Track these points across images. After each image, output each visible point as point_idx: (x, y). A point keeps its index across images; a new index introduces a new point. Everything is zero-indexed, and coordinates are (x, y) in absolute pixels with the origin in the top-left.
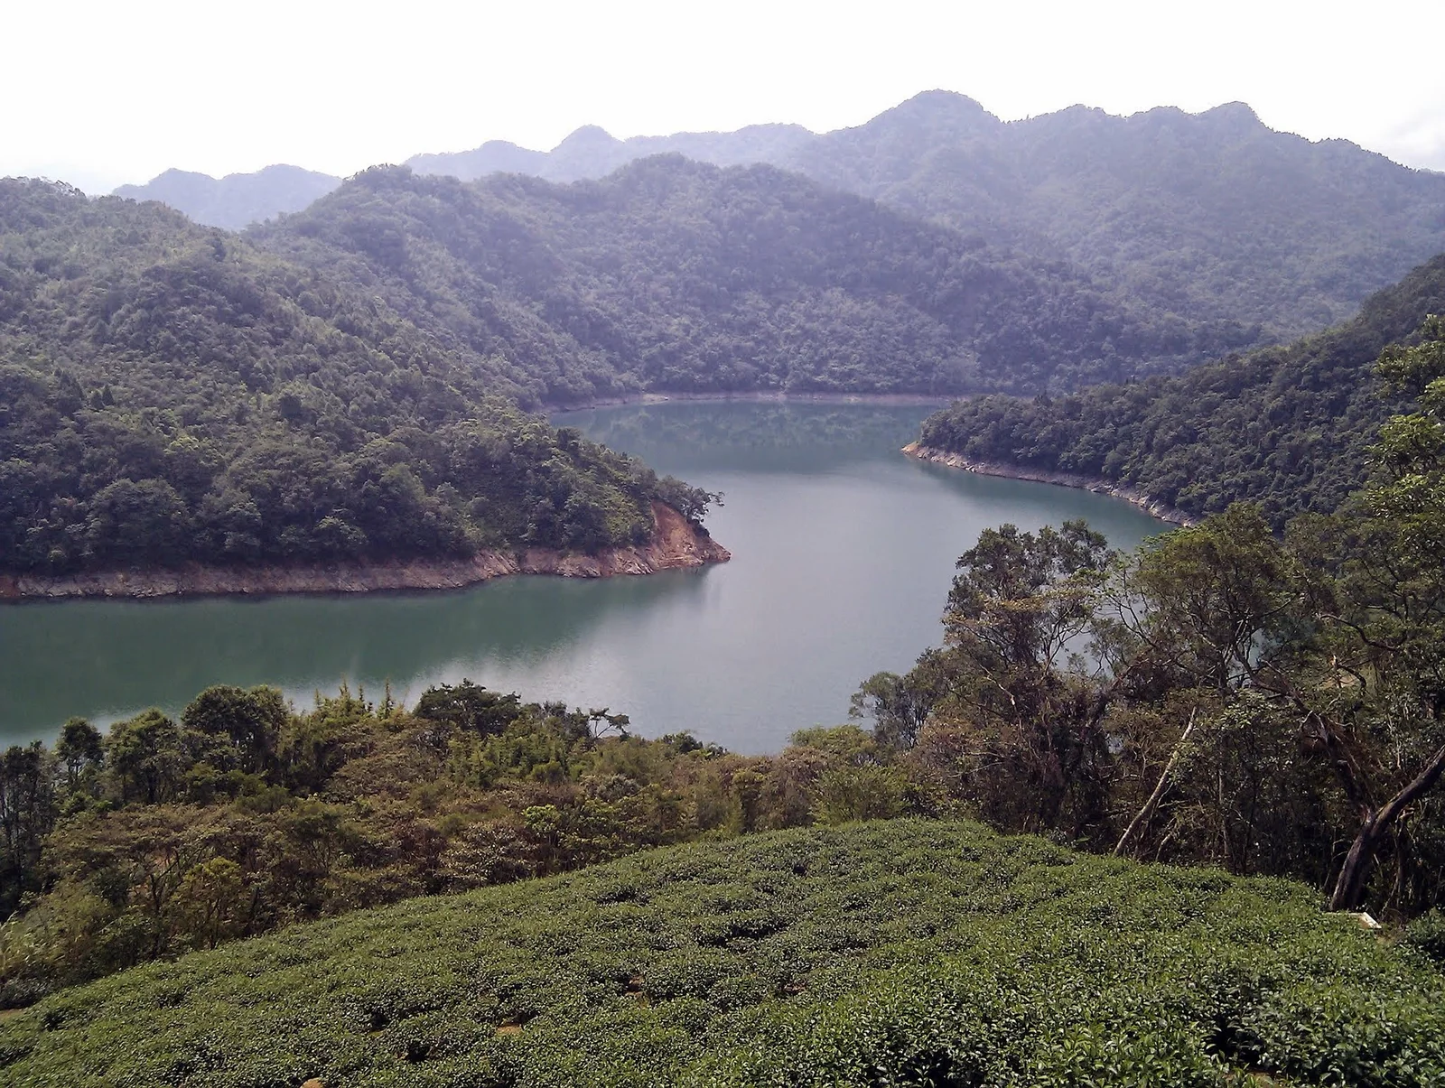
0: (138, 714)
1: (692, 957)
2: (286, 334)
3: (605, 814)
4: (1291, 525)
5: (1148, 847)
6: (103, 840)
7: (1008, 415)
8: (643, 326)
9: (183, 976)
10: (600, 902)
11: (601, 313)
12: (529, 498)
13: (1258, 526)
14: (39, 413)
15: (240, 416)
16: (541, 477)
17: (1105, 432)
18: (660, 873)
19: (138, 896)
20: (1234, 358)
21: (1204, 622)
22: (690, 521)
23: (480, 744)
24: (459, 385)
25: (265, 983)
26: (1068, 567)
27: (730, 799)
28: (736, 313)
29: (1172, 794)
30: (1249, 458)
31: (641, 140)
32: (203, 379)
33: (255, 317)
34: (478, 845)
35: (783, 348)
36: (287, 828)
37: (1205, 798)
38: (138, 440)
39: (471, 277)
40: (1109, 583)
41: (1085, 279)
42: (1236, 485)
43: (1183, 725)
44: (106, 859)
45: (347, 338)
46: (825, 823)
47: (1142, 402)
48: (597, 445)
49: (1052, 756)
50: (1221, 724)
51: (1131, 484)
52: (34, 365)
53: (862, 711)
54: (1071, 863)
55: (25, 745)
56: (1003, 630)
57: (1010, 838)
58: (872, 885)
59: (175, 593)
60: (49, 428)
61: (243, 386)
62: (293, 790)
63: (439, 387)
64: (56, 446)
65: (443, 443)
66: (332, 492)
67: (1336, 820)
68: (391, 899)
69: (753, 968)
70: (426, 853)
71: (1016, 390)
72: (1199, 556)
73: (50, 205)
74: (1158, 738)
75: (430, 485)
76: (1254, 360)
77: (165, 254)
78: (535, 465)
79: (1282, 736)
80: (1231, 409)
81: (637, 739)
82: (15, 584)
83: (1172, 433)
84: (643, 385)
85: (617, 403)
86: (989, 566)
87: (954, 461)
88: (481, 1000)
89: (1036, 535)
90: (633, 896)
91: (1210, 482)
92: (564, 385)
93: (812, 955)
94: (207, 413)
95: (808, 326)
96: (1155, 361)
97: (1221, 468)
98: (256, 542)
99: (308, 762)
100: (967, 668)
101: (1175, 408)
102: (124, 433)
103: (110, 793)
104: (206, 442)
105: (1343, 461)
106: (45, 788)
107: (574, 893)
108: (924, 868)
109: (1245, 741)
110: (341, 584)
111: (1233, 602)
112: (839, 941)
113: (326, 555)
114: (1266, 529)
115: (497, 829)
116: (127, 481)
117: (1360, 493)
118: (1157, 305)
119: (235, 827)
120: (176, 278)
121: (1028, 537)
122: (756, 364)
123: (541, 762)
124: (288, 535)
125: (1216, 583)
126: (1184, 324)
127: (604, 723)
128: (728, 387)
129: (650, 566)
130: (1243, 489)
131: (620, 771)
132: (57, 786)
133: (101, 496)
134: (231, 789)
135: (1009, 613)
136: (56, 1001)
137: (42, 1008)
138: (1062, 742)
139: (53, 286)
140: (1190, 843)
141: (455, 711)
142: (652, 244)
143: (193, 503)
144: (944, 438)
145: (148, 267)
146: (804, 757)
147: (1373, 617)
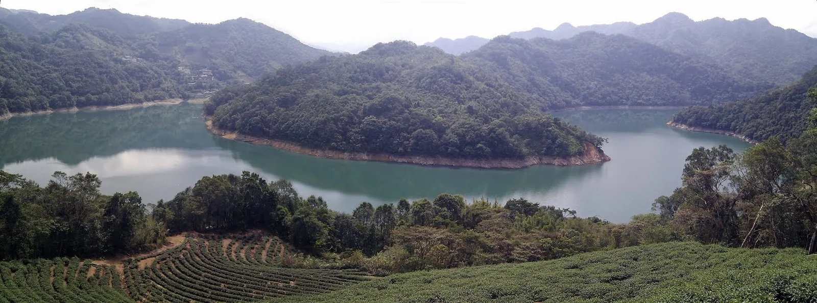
0: (421, 199)
1: (597, 286)
2: (470, 87)
3: (568, 242)
4: (788, 142)
5: (752, 244)
6: (408, 234)
7: (700, 112)
8: (582, 84)
9: (432, 276)
10: (565, 269)
11: (569, 80)
12: (544, 140)
13: (778, 143)
14: (399, 108)
15: (455, 112)
16: (548, 133)
17: (731, 116)
18: (586, 261)
19: (417, 253)
20: (767, 93)
21: (764, 174)
22: (597, 148)
23: (526, 218)
24: (523, 103)
25: (457, 281)
26: (721, 159)
27: (611, 237)
28: (612, 80)
29: (758, 227)
30: (774, 123)
31: (581, 27)
32: (446, 100)
33: (462, 81)
34: (524, 250)
35: (627, 91)
36: (463, 238)
37: (768, 227)
38: (425, 118)
39: (527, 69)
40: (734, 164)
41: (722, 69)
42: (771, 131)
43: (760, 206)
44: (408, 240)
45: (488, 89)
46: (644, 244)
47: (741, 107)
48: (567, 123)
49: (719, 219)
50: (771, 204)
51: (739, 132)
52: (399, 94)
53: (656, 209)
54: (727, 251)
55: (388, 204)
56: (701, 180)
57: (707, 246)
58: (661, 263)
59: (433, 164)
60: (402, 112)
61: (457, 102)
62: (465, 227)
63: (515, 104)
64: (403, 118)
65: (516, 122)
66: (481, 136)
67: (807, 228)
68: (495, 263)
69: (619, 289)
70: (507, 251)
71: (702, 104)
72: (761, 154)
73: (407, 48)
74: (753, 211)
75: (512, 135)
76: (773, 93)
77: (437, 62)
78: (546, 129)
79: (790, 206)
80: (768, 108)
81: (579, 218)
82: (389, 157)
83: (751, 116)
84: (582, 103)
85: (574, 109)
86: (696, 160)
87: (683, 127)
88: (528, 293)
89: (711, 150)
90: (577, 267)
91: (763, 131)
92: (556, 103)
93: (640, 285)
94: (446, 110)
95: (635, 84)
96: (745, 94)
97: (766, 126)
98: (458, 151)
99: (470, 219)
100: (690, 194)
101: (751, 108)
102: (422, 115)
103: (411, 221)
104: (445, 119)
105: (800, 122)
106: (393, 217)
107: (557, 266)
108: (678, 256)
109: (779, 209)
110: (482, 165)
111: (772, 167)
112: (650, 280)
113: (478, 156)
114: (781, 144)
115: (531, 245)
116: (422, 129)
117: (806, 131)
118: (743, 77)
119: (447, 236)
120: (440, 70)
121: (708, 150)
122: (619, 96)
123: (546, 225)
124: (467, 149)
125: (767, 162)
126: (752, 83)
127: (568, 213)
128: (610, 104)
129: (584, 162)
130: (773, 132)
131: (573, 228)
132: (396, 217)
133: (415, 133)
134: (446, 225)
135: (703, 175)
136: (394, 276)
137: (390, 277)
138: (722, 215)
139: (406, 71)
140: (765, 241)
141: (517, 208)
142: (585, 58)
143: (440, 137)
144: (680, 120)
145: (432, 66)
146: (637, 224)
147: (813, 168)
